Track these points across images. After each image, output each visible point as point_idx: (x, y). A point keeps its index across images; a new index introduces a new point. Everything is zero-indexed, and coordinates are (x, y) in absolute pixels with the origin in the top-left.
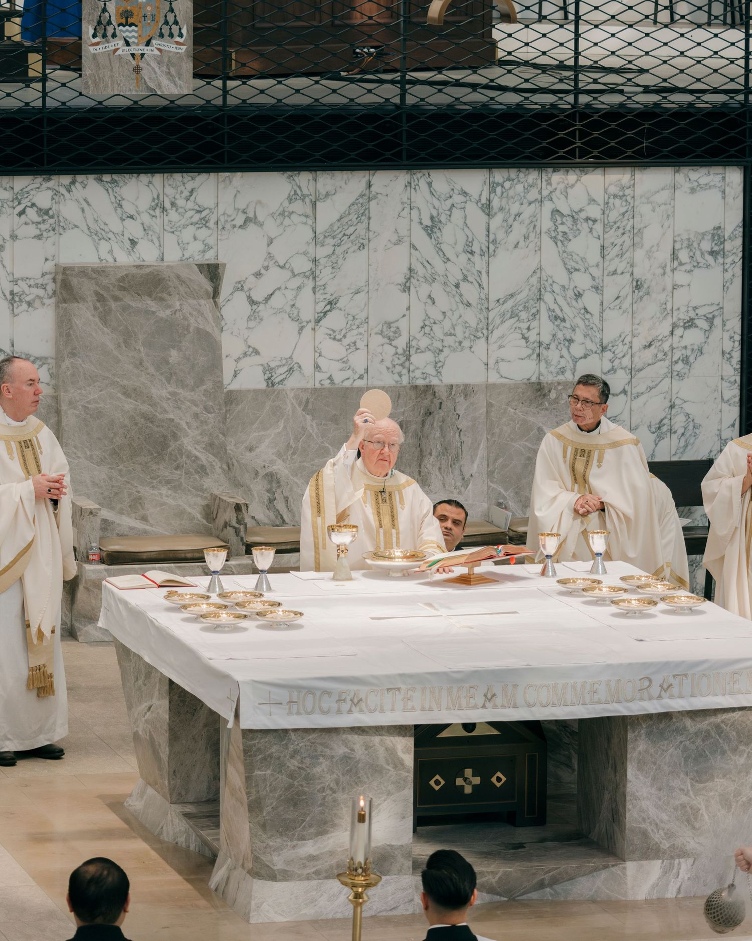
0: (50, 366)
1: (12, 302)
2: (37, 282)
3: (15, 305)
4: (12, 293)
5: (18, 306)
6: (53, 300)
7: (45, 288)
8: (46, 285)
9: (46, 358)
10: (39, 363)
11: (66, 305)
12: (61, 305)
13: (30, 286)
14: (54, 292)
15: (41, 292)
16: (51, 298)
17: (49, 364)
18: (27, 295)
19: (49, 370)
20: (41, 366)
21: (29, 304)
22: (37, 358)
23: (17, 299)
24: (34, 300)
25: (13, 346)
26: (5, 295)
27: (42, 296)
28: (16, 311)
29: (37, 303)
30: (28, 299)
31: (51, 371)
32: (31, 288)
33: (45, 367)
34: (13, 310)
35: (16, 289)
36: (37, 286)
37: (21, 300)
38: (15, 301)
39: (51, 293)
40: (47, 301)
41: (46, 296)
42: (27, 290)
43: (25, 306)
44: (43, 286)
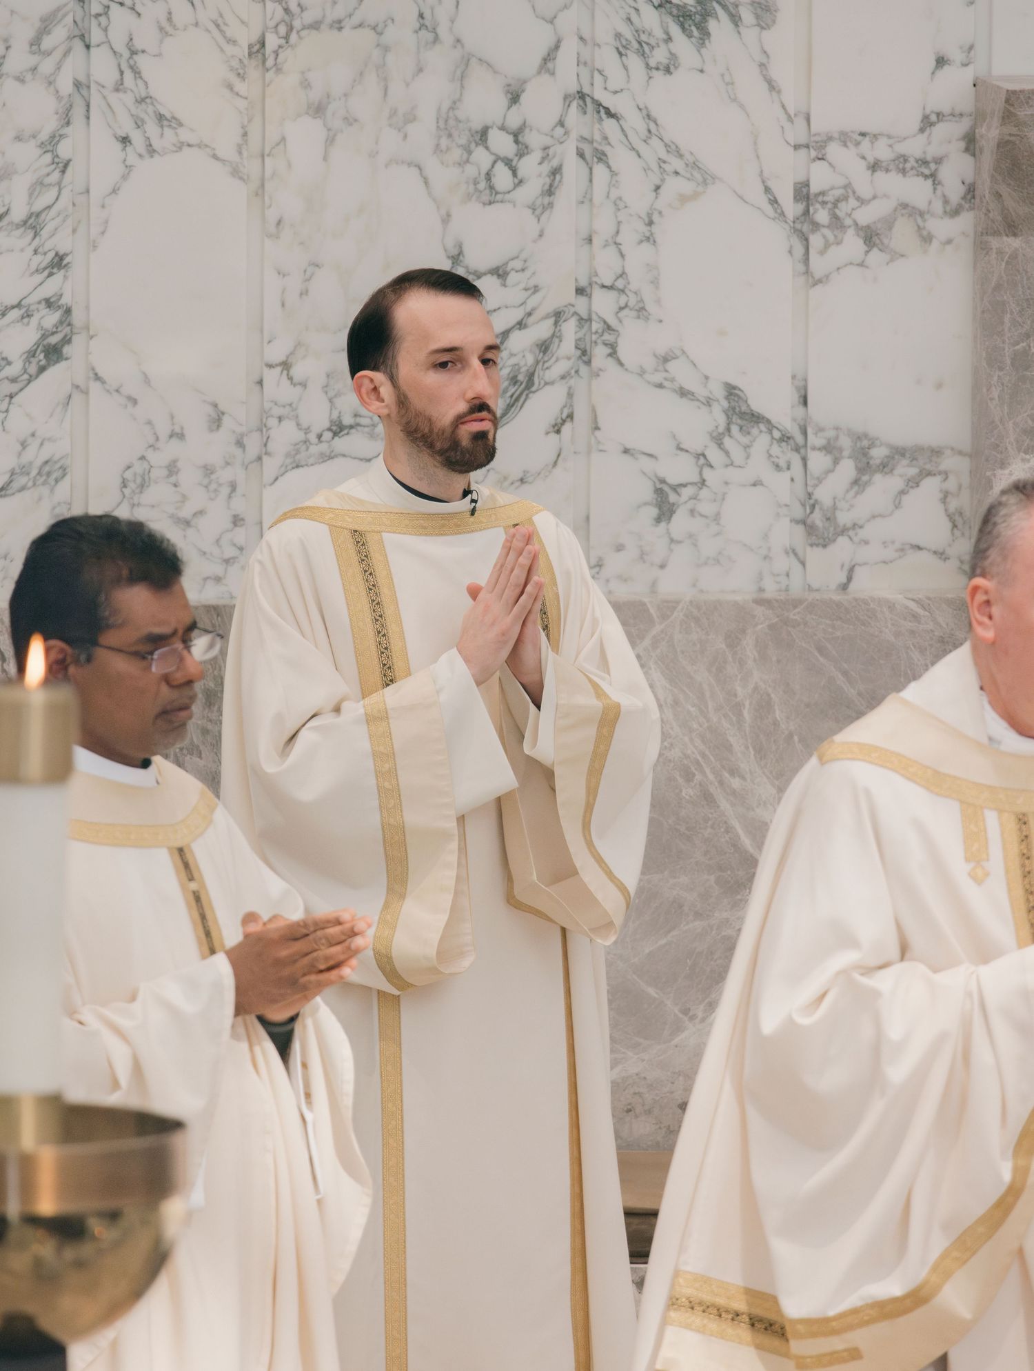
0: (951, 484)
1: (804, 226)
2: (901, 148)
3: (816, 240)
4: (803, 193)
5: (827, 246)
6: (966, 221)
7: (933, 176)
8: (939, 161)
9: (936, 452)
10: (905, 469)
11: (1014, 243)
12: (994, 243)
13: (874, 167)
14: (971, 191)
15: (916, 190)
16: (956, 212)
17: (946, 475)
18: (862, 202)
19: (945, 497)
20: (913, 483)
21: (871, 237)
22: (900, 452)
23: (822, 216)
24: (889, 222)
25: (805, 402)
26: (774, 202)
27: (921, 204)
28: (819, 264)
29: (902, 236)
30: (865, 216)
31: (953, 505)
32: (880, 174)
33: (931, 486)
34: (806, 259)
35: (820, 178)
36: (901, 164)
37: (837, 223)
38: (816, 226)
39: (955, 191)
40: (942, 227)
41: (938, 206)
42: (863, 182)
43: (852, 245)
44: (928, 169)
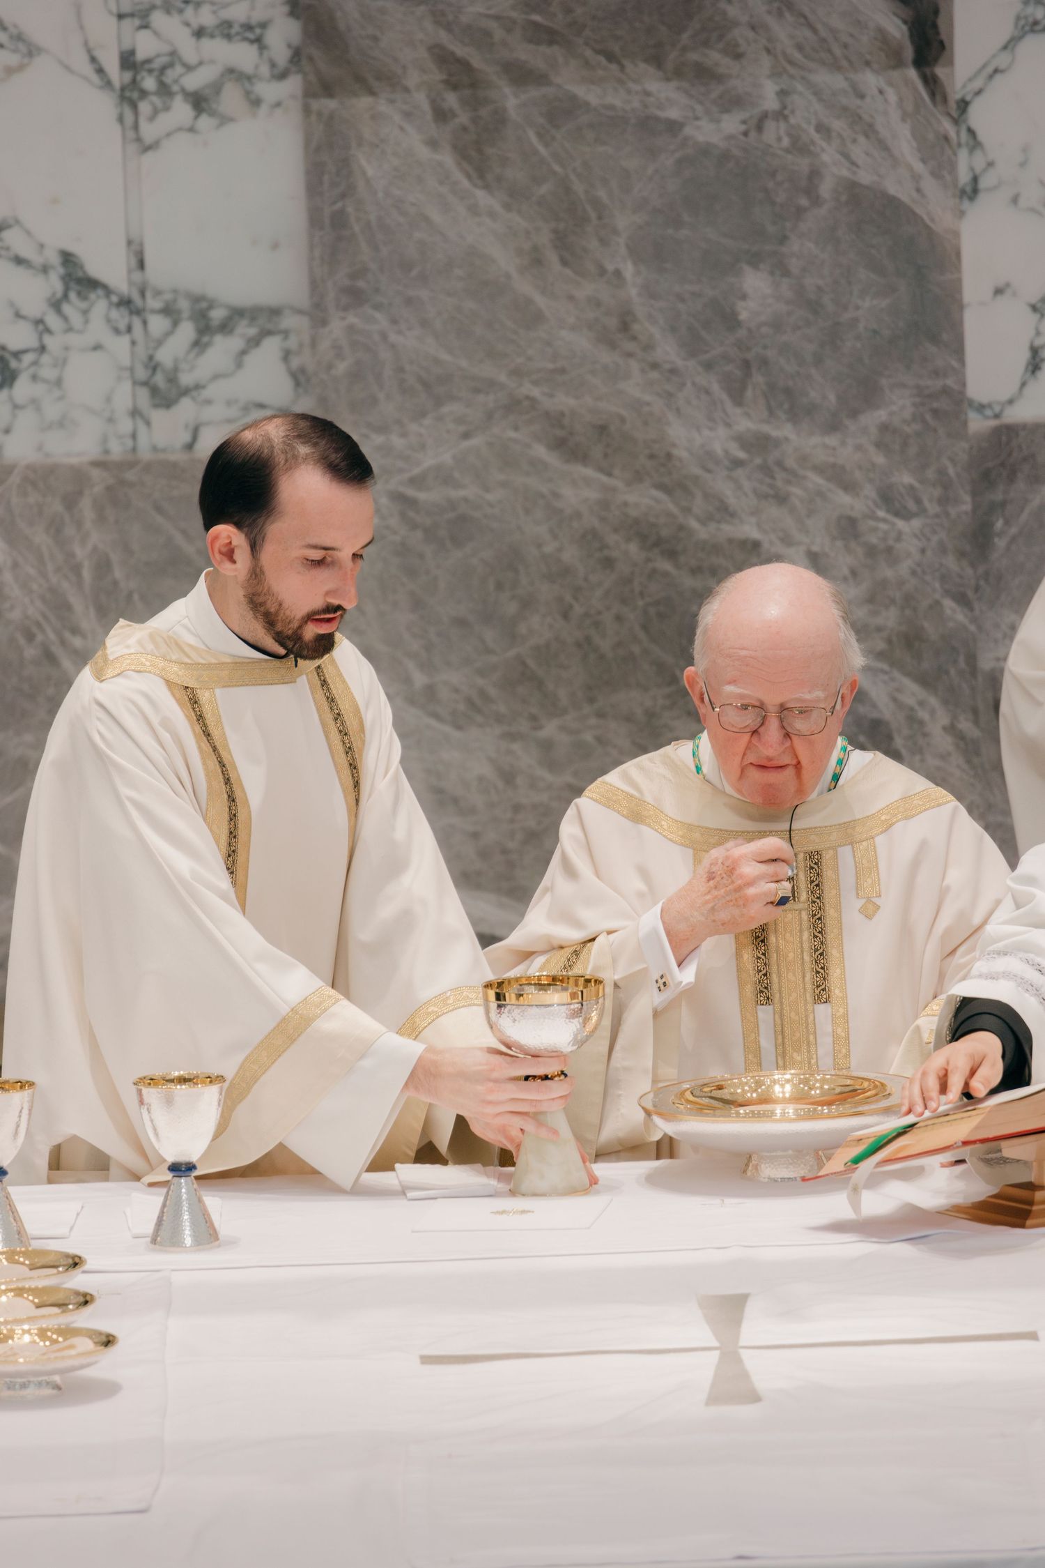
0: (292, 343)
1: (130, 96)
2: (227, 14)
3: (144, 107)
4: (128, 61)
5: (156, 112)
6: (293, 84)
7: (258, 41)
8: (264, 25)
9: (275, 312)
10: (245, 330)
11: (330, 104)
12: (316, 105)
13: (200, 33)
14: (297, 55)
15: (243, 55)
16: (282, 76)
17: (286, 334)
18: (189, 68)
19: (287, 356)
20: (255, 342)
21: (199, 102)
22: (238, 313)
23: (149, 83)
24: (217, 87)
25: (141, 265)
26: (100, 71)
27: (248, 67)
28: (149, 131)
29: (231, 98)
30: (193, 81)
31: (295, 362)
32: (206, 42)
33: (272, 346)
34: (136, 127)
35: (146, 46)
36: (226, 30)
37: (165, 90)
38: (144, 94)
39: (280, 53)
40: (270, 91)
41: (265, 70)
42: (188, 48)
43: (181, 111)
44: (253, 33)
